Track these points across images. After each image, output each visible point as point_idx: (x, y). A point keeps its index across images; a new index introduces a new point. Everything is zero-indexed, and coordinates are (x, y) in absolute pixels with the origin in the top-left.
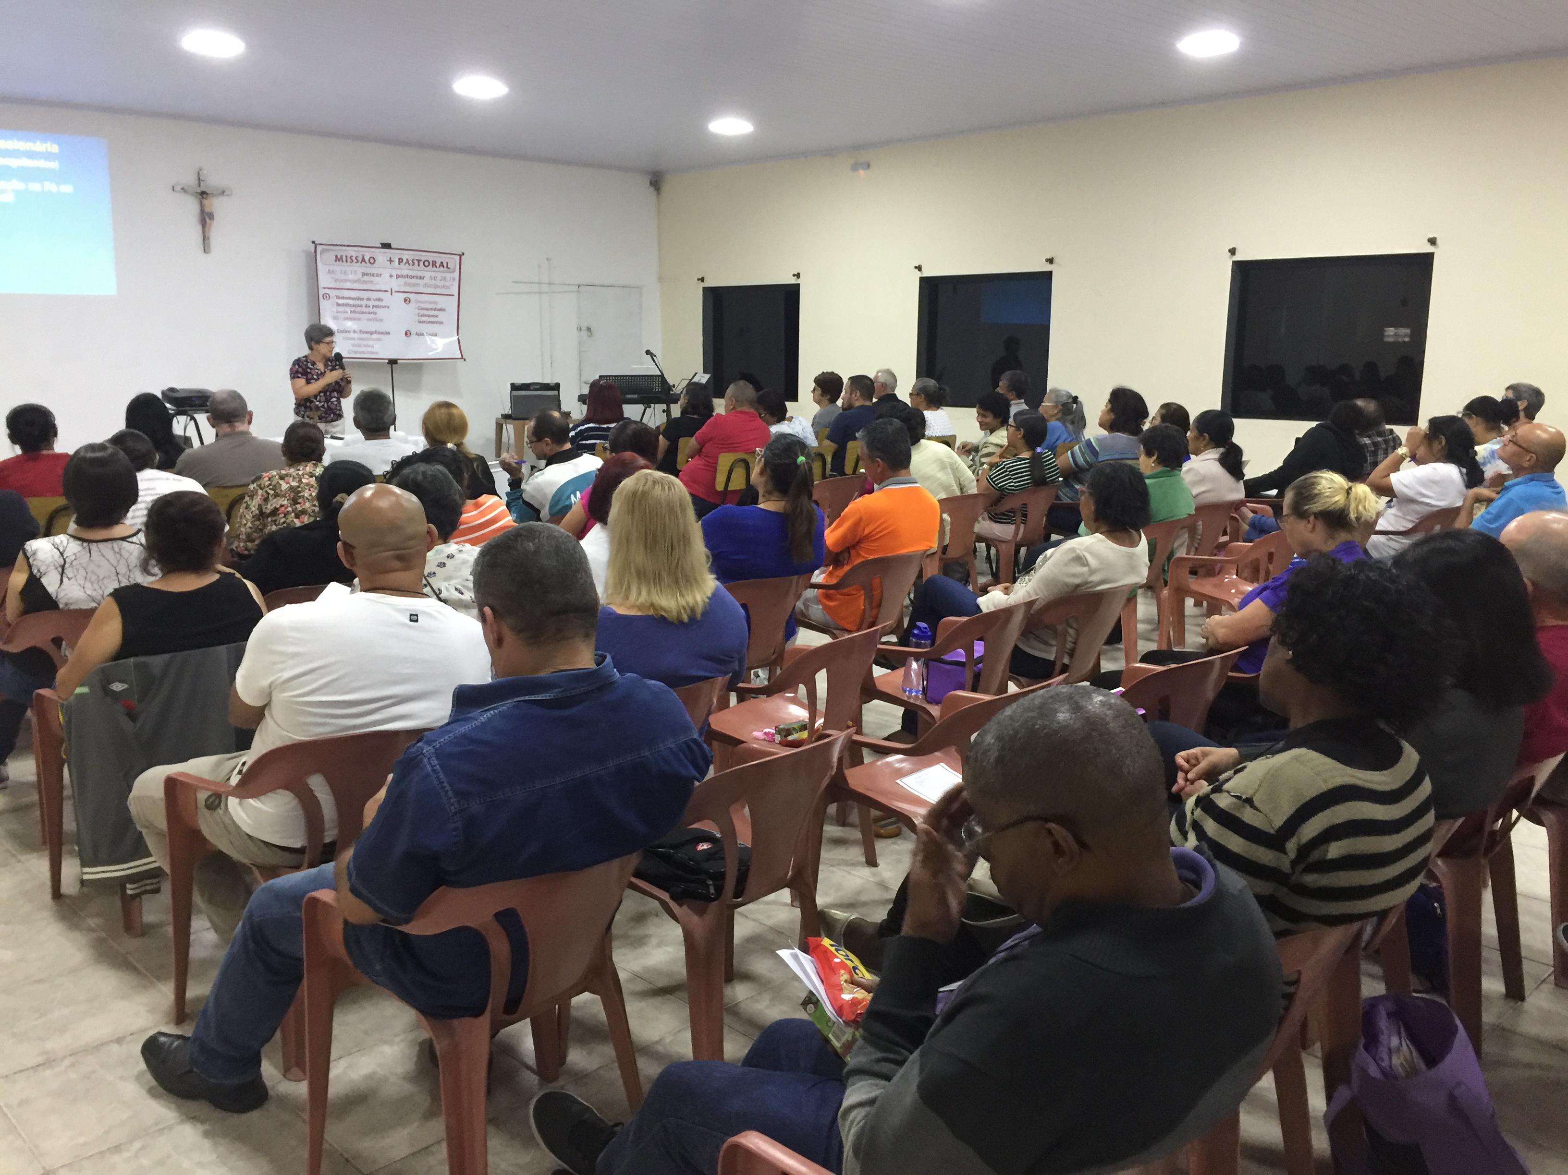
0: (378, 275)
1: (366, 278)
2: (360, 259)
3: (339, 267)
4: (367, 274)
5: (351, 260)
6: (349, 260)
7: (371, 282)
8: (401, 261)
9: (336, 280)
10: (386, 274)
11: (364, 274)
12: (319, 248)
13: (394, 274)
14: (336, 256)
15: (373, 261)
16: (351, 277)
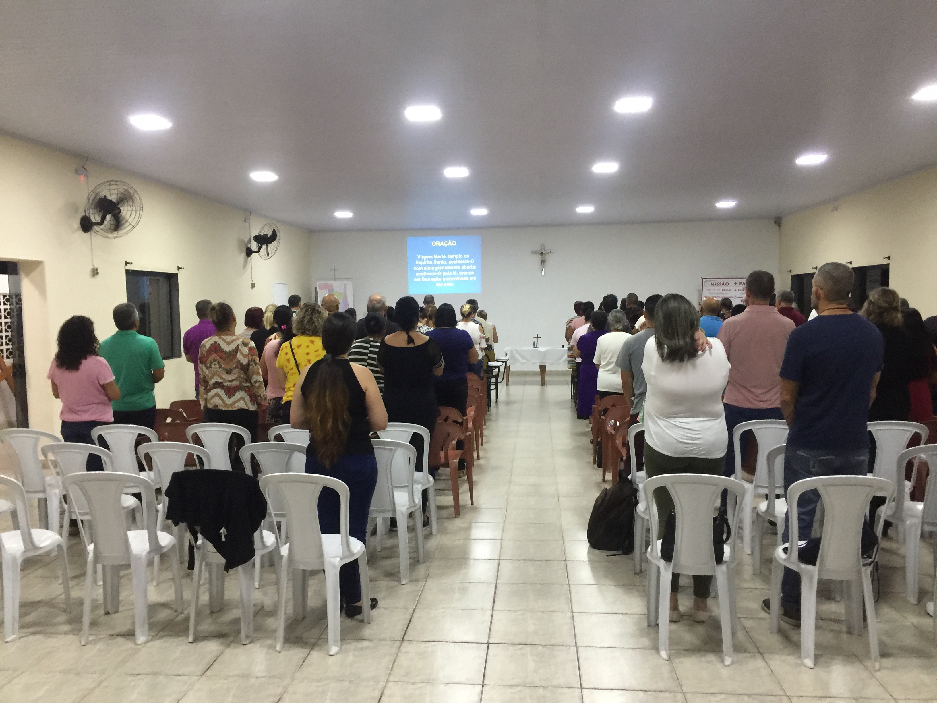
0: (729, 290)
1: (724, 292)
2: (721, 284)
3: (712, 288)
4: (724, 290)
5: (719, 284)
6: (717, 284)
7: (726, 294)
8: (740, 283)
9: (711, 293)
10: (733, 289)
11: (723, 290)
12: (704, 280)
13: (737, 289)
14: (711, 283)
15: (727, 284)
16: (718, 292)
